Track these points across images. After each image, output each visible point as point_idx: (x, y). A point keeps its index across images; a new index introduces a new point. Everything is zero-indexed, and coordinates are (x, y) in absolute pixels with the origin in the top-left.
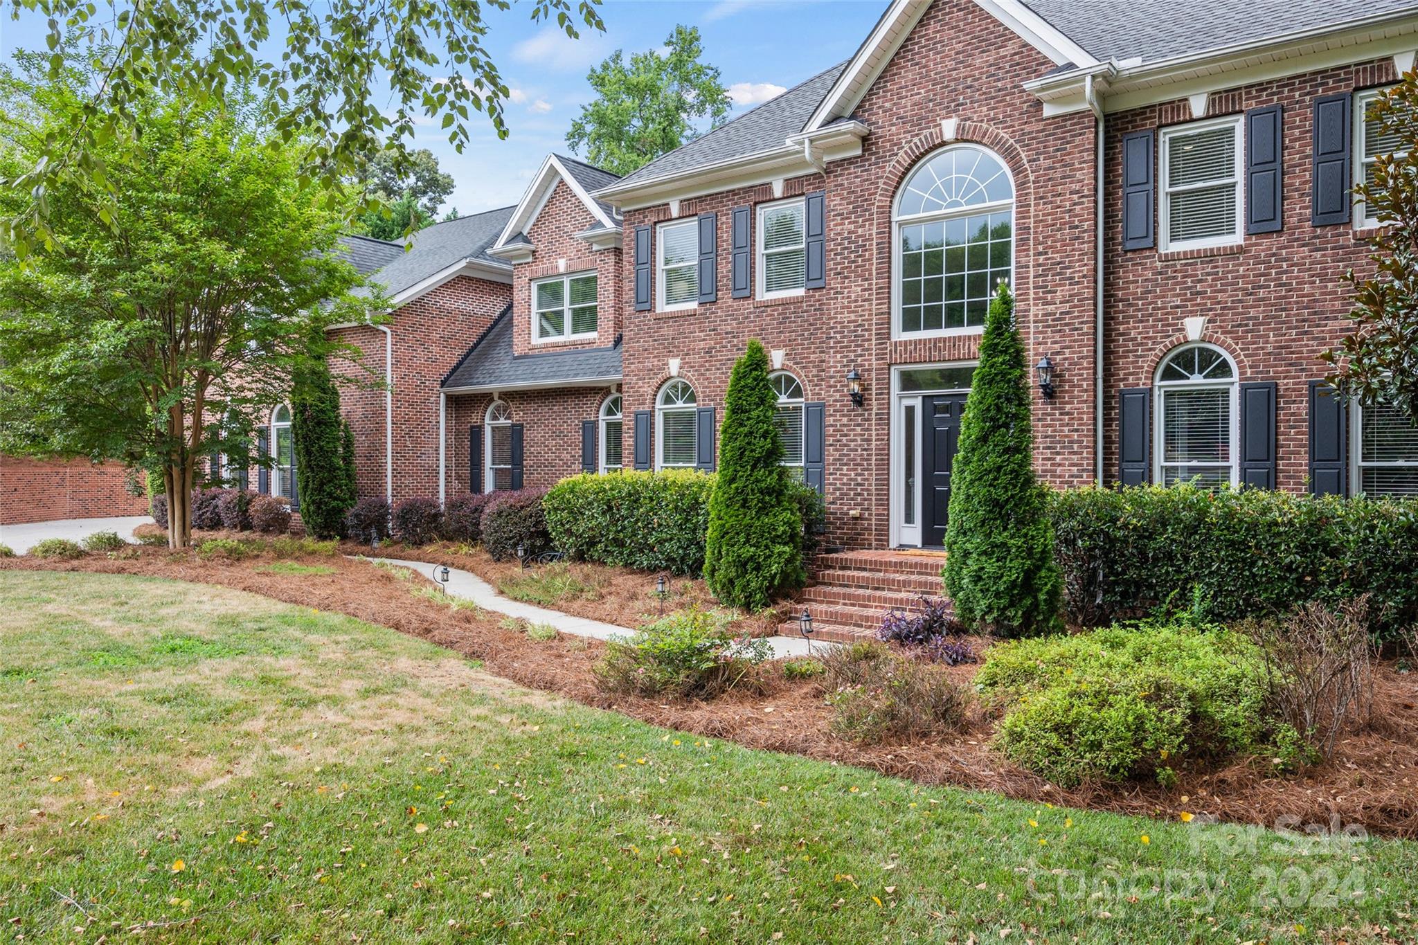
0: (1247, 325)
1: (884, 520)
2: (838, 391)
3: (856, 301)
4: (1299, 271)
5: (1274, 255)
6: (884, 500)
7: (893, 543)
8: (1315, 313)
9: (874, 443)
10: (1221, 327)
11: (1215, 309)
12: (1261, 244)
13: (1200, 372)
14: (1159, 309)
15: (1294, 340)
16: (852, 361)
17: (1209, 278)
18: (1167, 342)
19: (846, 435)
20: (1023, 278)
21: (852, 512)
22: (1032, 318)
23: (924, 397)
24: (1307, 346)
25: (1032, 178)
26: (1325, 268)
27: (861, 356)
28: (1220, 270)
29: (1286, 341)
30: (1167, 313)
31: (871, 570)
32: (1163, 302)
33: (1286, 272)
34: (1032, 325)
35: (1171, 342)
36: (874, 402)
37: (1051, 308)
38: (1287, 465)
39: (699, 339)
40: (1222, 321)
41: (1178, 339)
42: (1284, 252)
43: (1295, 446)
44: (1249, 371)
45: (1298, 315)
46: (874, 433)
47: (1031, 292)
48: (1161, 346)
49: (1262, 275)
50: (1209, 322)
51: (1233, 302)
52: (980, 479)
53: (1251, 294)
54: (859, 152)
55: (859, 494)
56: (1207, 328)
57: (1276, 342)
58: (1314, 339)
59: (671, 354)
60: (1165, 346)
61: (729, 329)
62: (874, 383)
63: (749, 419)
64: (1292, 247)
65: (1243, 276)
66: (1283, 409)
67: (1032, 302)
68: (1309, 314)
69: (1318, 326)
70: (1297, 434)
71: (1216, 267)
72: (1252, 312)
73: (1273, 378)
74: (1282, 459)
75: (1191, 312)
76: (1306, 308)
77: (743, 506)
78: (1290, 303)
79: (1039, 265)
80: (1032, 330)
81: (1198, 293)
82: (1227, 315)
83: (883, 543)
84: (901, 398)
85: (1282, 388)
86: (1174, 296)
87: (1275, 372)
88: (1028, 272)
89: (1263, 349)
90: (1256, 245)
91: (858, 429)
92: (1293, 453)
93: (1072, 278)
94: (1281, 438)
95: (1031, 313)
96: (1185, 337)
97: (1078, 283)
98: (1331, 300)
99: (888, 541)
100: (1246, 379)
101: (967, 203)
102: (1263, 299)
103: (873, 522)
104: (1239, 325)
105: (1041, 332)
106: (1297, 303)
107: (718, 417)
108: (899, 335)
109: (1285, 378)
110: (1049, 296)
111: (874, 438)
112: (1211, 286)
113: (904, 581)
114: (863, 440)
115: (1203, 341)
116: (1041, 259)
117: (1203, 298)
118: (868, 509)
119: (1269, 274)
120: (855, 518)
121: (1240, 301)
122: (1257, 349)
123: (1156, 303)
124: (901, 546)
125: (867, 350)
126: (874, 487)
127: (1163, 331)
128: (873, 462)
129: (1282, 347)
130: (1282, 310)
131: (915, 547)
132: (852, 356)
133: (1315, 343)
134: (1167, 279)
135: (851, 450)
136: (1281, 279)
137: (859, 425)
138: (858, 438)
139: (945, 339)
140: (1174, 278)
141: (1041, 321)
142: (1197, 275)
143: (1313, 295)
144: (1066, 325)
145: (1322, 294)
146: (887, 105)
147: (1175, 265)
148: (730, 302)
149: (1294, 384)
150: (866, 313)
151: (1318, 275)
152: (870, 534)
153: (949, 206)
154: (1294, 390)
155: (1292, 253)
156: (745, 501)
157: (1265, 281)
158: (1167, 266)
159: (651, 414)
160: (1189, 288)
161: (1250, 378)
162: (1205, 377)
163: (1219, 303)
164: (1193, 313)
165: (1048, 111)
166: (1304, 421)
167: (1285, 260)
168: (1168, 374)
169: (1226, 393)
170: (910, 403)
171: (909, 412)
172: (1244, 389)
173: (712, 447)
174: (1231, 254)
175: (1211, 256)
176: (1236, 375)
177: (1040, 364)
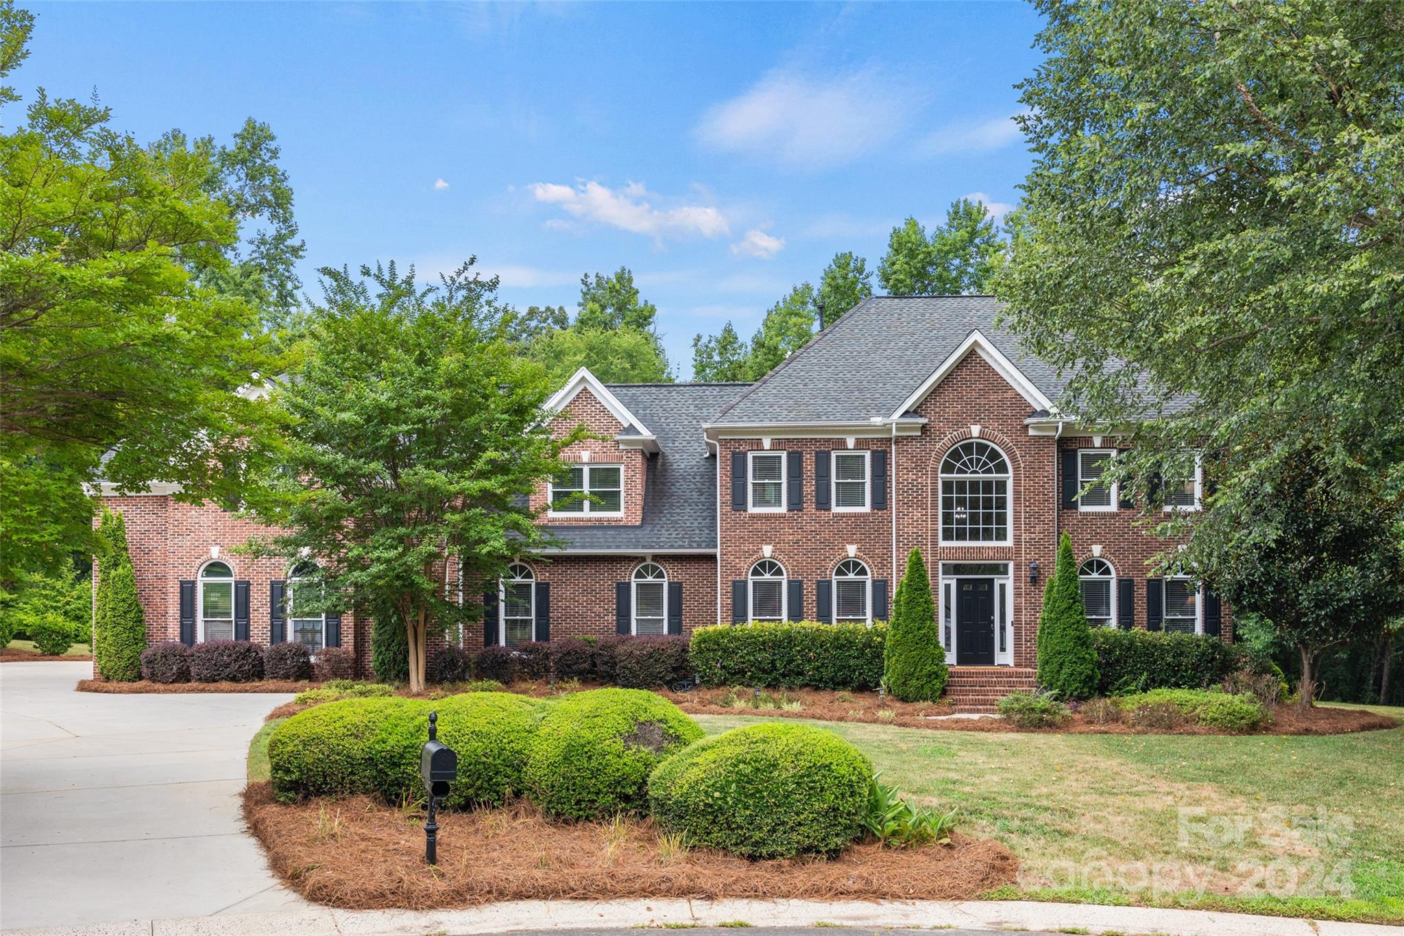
0: (1120, 550)
3: (917, 521)
5: (1131, 519)
8: (1149, 547)
10: (1109, 550)
11: (1106, 542)
12: (1125, 513)
13: (1097, 572)
14: (1081, 539)
15: (1141, 559)
17: (1103, 526)
18: (1084, 555)
20: (1018, 518)
22: (1023, 540)
23: (958, 579)
25: (1022, 465)
28: (1108, 522)
29: (1137, 559)
30: (1083, 542)
32: (1082, 536)
34: (1024, 543)
35: (1086, 556)
37: (1033, 535)
38: (1138, 618)
39: (788, 534)
40: (1109, 547)
41: (1089, 554)
43: (1141, 609)
44: (1121, 572)
47: (1023, 526)
48: (1081, 558)
49: (1126, 528)
50: (1103, 547)
51: (1114, 539)
53: (1121, 537)
54: (919, 434)
56: (1103, 550)
57: (1133, 559)
59: (764, 542)
60: (1083, 558)
61: (813, 528)
64: (1139, 515)
65: (1118, 528)
66: (1136, 592)
67: (1023, 531)
68: (1146, 548)
69: (1149, 554)
70: (1142, 603)
71: (1106, 521)
72: (1122, 544)
73: (1132, 576)
74: (1136, 615)
76: (1145, 545)
78: (1138, 542)
79: (1027, 512)
80: (1024, 546)
81: (1098, 533)
82: (1111, 545)
84: (944, 579)
85: (1135, 581)
86: (1087, 533)
87: (1133, 573)
88: (1021, 515)
89: (1127, 562)
92: (1139, 612)
93: (1044, 521)
94: (1135, 605)
95: (1023, 537)
96: (1092, 554)
98: (1155, 542)
100: (1121, 576)
101: (983, 472)
102: (1127, 539)
104: (1116, 550)
105: (1028, 548)
106: (1141, 542)
107: (805, 586)
108: (941, 543)
109: (1137, 577)
110: (1032, 529)
112: (1104, 530)
115: (1100, 556)
116: (1028, 509)
117: (1100, 536)
119: (1129, 528)
121: (1117, 539)
122: (1125, 562)
123: (1078, 536)
125: (925, 551)
127: (1081, 550)
129: (1136, 562)
131: (955, 664)
134: (1083, 524)
136: (1134, 530)
139: (974, 547)
140: (1087, 524)
141: (1028, 542)
142: (1097, 524)
143: (1148, 539)
144: (1041, 545)
145: (1151, 539)
146: (937, 410)
147: (1086, 518)
148: (813, 511)
149: (1141, 580)
150: (924, 529)
153: (971, 473)
154: (1141, 583)
157: (1128, 531)
158: (1084, 518)
159: (745, 582)
160: (1094, 530)
162: (1099, 574)
163: (1107, 539)
164: (1096, 543)
165: (1031, 432)
166: (1145, 597)
168: (1083, 572)
169: (1108, 583)
170: (948, 582)
171: (948, 587)
172: (1120, 582)
173: (801, 606)
174: (1113, 515)
175: (1104, 516)
176: (1114, 574)
177: (1032, 565)
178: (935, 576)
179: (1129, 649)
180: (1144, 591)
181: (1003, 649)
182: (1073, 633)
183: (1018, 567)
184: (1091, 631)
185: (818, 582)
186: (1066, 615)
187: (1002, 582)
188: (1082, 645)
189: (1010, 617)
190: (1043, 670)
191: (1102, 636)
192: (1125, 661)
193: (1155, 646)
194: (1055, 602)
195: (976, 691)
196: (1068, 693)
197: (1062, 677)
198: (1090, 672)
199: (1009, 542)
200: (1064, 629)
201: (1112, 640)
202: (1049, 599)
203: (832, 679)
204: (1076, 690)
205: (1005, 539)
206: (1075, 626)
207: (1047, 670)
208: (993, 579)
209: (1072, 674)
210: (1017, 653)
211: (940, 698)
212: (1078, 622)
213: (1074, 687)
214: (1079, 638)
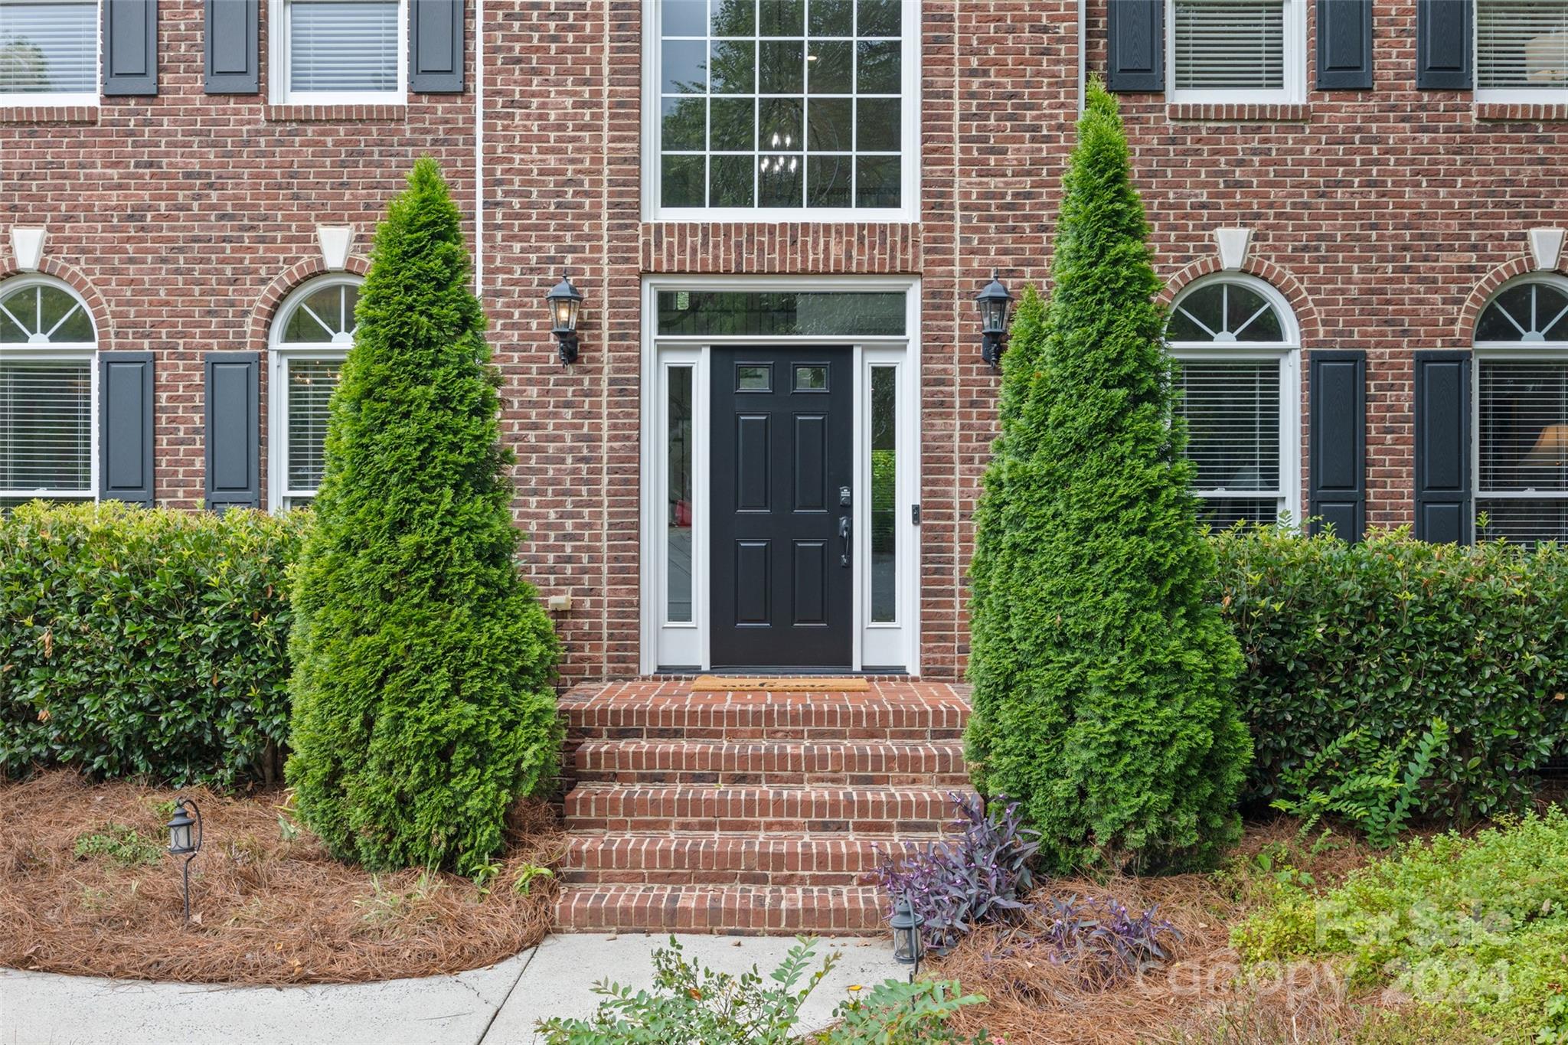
0: (1317, 249)
1: (629, 613)
2: (514, 326)
3: (561, 127)
4: (1398, 163)
5: (1358, 130)
6: (628, 571)
7: (648, 668)
8: (1422, 237)
9: (605, 445)
10: (1275, 249)
11: (1266, 217)
12: (1337, 109)
13: (1231, 329)
14: (1171, 207)
15: (1390, 281)
16: (552, 260)
17: (1256, 159)
18: (1186, 268)
19: (535, 427)
20: (938, 117)
21: (553, 600)
22: (957, 201)
23: (715, 350)
24: (1410, 291)
26: (1436, 163)
27: (573, 250)
28: (1274, 146)
29: (1379, 281)
30: (1185, 217)
31: (693, 735)
32: (1178, 196)
33: (1376, 162)
34: (958, 213)
35: (1193, 270)
36: (606, 355)
37: (993, 183)
38: (1383, 496)
40: (1277, 238)
41: (1204, 265)
42: (1374, 126)
43: (1393, 463)
44: (1321, 329)
45: (1395, 237)
46: (605, 423)
47: (957, 146)
48: (1175, 276)
49: (1340, 163)
50: (1256, 237)
51: (1294, 205)
52: (1114, 517)
53: (1323, 195)
55: (569, 560)
56: (1253, 249)
57: (1364, 281)
58: (1421, 281)
59: (15, 213)
60: (1183, 276)
61: (196, 165)
62: (605, 314)
63: (435, 364)
64: (1386, 120)
65: (1311, 163)
66: (1375, 398)
67: (957, 168)
68: (1413, 238)
69: (1426, 259)
70: (1396, 442)
71: (1266, 141)
72: (1325, 227)
73: (1360, 344)
74: (1374, 485)
75: (1226, 217)
76: (1407, 227)
77: (435, 596)
78: (1383, 216)
79: (972, 95)
80: (958, 224)
81: (1238, 184)
82: (1285, 227)
83: (625, 664)
84: (661, 349)
85: (1373, 362)
86: (1196, 185)
87: (1363, 334)
88: (950, 107)
89: (1343, 292)
90: (1331, 109)
91: (568, 413)
92: (1389, 475)
93: (1036, 129)
94: (1371, 448)
95: (956, 190)
96: (1216, 262)
97: (1048, 139)
98: (1445, 217)
99: (637, 660)
100: (1318, 344)
102: (1342, 206)
103: (605, 620)
104: (1305, 249)
105: (976, 230)
106: (1394, 216)
107: (164, 377)
108: (655, 212)
109: (1378, 345)
110: (992, 160)
111: (605, 434)
112: (1259, 174)
113: (810, 759)
114: (577, 438)
115: (1244, 271)
116: (976, 84)
117: (1245, 195)
118: (590, 592)
119: (1352, 163)
120: (559, 614)
121: (1306, 206)
122: (1333, 292)
123: (1165, 195)
124: (661, 669)
125: (589, 238)
126: (605, 544)
127: (1177, 249)
128: (604, 487)
129: (1372, 292)
130: (1374, 227)
131: (696, 670)
132: (551, 249)
133: (1422, 288)
134: (1185, 153)
135: (549, 460)
136: (1369, 173)
137: (568, 405)
138: (568, 435)
139: (772, 227)
140: (1198, 152)
141: (976, 208)
142: (1235, 152)
143: (1417, 205)
144: (1026, 218)
145: (1431, 205)
147: (1198, 130)
148: (198, 101)
149: (1393, 356)
150: (587, 157)
151: (1426, 173)
152: (596, 648)
154: (1392, 367)
155: (1386, 130)
156: (440, 580)
157: (1345, 173)
158: (1185, 130)
160: (1223, 174)
161: (1324, 343)
162: (1239, 338)
163: (1271, 205)
164: (1229, 221)
166: (1406, 420)
167: (1376, 141)
168: (1183, 330)
169: (1271, 370)
170: (679, 360)
171: (680, 378)
172: (1316, 362)
173: (149, 455)
174: (1292, 118)
175: (1259, 118)
176: (1292, 335)
177: (987, 292)
178: (627, 333)
179: (1365, 616)
180: (1405, 398)
181: (884, 609)
182: (1124, 547)
183: (936, 302)
184: (1212, 542)
185: (213, 364)
186: (1093, 462)
187: (883, 360)
188: (1170, 604)
189: (908, 492)
190: (992, 718)
191: (1258, 563)
192: (1351, 666)
193: (1472, 603)
194: (1045, 400)
195: (696, 807)
196: (1103, 833)
197: (1076, 758)
198: (1205, 737)
199: (909, 211)
200: (1086, 528)
201: (1296, 580)
202: (1021, 391)
203: (136, 740)
204: (1139, 819)
205: (897, 204)
206: (1138, 512)
207: (1006, 719)
208: (847, 350)
209: (1120, 747)
210: (933, 629)
211: (497, 855)
212: (1153, 494)
213: (1127, 809)
214: (1153, 570)
